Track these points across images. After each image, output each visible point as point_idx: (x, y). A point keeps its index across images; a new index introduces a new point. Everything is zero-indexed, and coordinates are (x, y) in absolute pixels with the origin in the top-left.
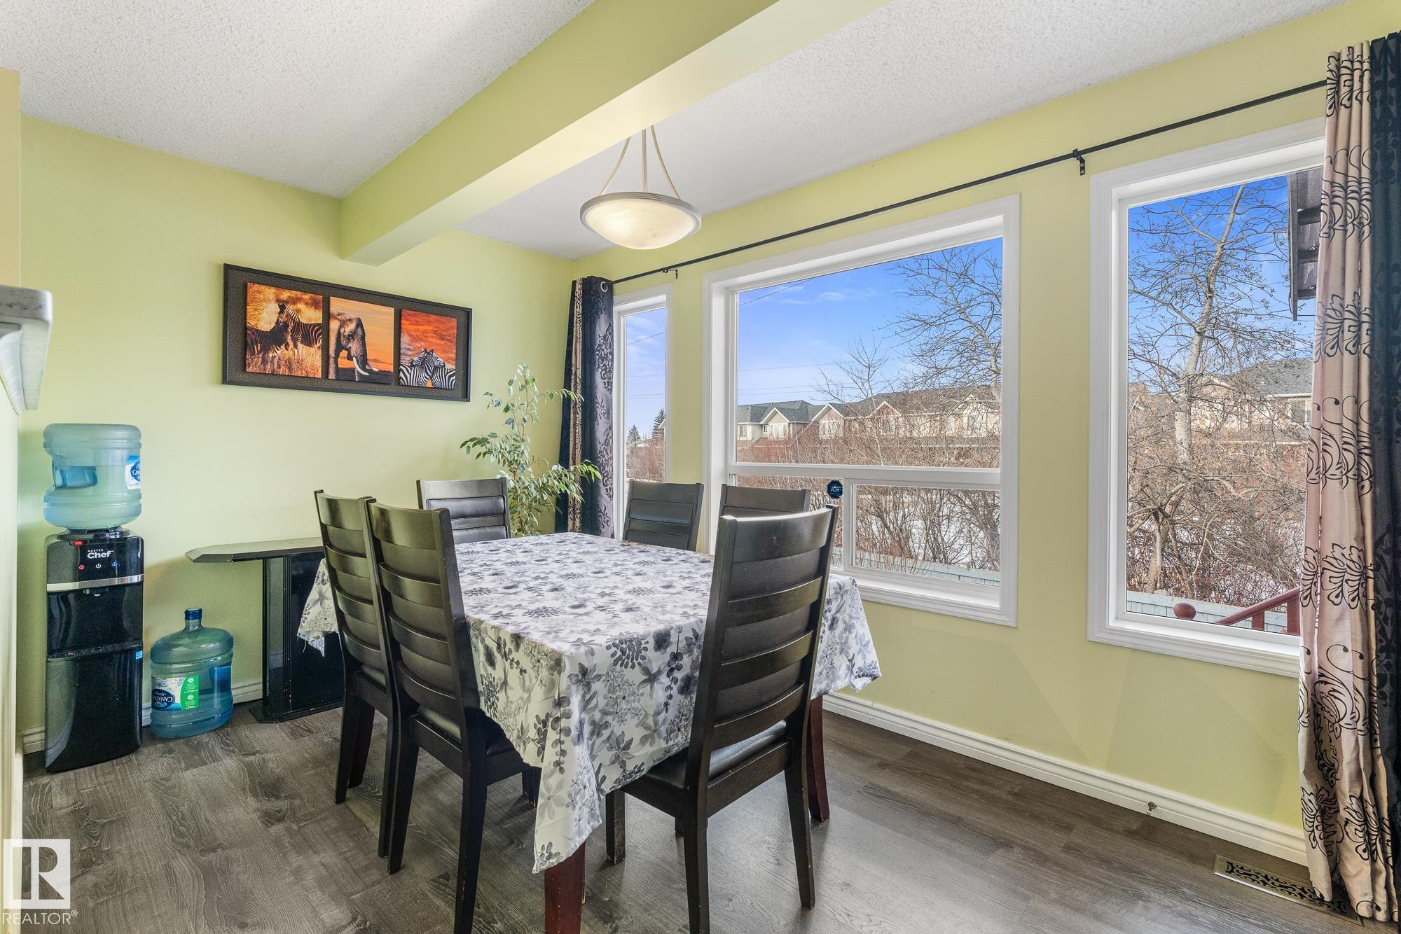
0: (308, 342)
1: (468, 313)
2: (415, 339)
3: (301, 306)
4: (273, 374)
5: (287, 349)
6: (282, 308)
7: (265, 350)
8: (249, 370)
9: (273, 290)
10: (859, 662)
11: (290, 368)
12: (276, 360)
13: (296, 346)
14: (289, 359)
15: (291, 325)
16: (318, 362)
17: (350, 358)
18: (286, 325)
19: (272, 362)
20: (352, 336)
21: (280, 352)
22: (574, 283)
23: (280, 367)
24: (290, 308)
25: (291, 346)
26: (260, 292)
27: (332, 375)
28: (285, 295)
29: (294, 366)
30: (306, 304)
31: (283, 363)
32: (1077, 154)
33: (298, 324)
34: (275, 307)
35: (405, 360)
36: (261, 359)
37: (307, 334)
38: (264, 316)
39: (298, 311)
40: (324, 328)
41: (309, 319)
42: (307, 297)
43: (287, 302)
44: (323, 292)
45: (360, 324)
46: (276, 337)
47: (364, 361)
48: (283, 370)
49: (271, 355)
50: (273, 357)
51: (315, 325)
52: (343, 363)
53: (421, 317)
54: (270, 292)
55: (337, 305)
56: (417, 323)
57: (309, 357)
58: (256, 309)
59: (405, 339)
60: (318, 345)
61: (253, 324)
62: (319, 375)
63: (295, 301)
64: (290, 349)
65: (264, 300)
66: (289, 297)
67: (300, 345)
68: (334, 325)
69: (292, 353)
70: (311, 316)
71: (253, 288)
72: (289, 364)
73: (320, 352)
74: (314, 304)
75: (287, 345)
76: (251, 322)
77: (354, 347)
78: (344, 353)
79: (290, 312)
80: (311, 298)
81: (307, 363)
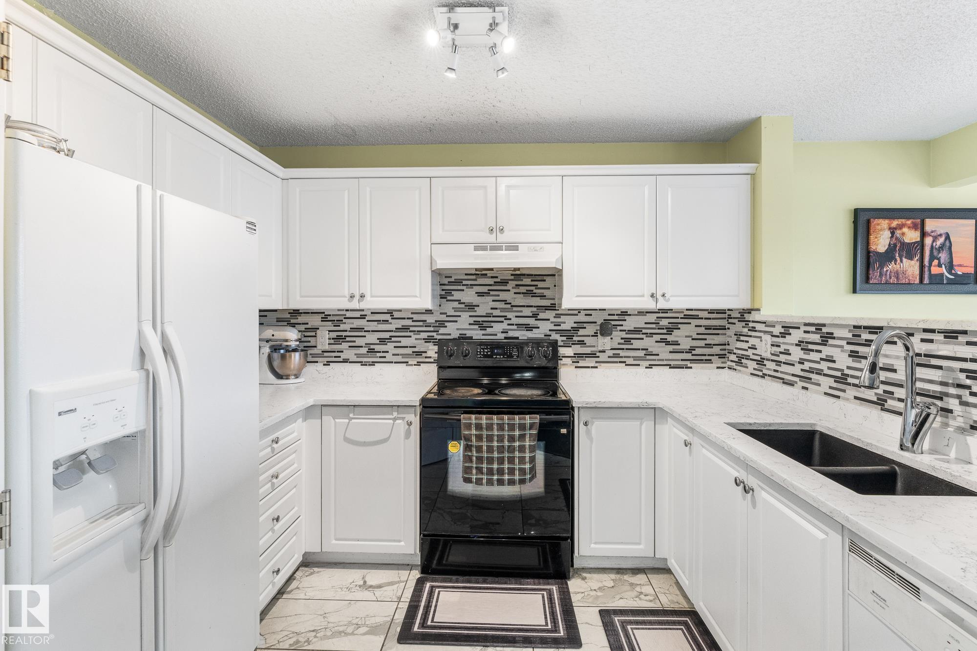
0: (910, 258)
3: (905, 230)
4: (886, 283)
5: (895, 264)
6: (893, 233)
7: (881, 267)
8: (871, 282)
9: (887, 221)
11: (898, 278)
12: (888, 273)
13: (901, 261)
14: (897, 271)
15: (899, 245)
16: (917, 271)
17: (940, 265)
18: (895, 245)
19: (886, 275)
20: (941, 248)
21: (891, 267)
23: (890, 278)
24: (898, 233)
25: (899, 261)
26: (878, 224)
27: (926, 280)
28: (895, 223)
29: (901, 276)
30: (909, 227)
31: (893, 274)
33: (903, 244)
34: (887, 234)
36: (878, 273)
37: (910, 250)
38: (881, 242)
39: (903, 234)
40: (921, 244)
41: (911, 239)
42: (909, 222)
43: (896, 229)
44: (920, 216)
45: (948, 237)
46: (889, 256)
47: (950, 267)
48: (893, 280)
49: (885, 269)
50: (887, 271)
51: (915, 243)
54: (884, 223)
55: (932, 225)
57: (910, 267)
58: (876, 237)
60: (917, 258)
61: (874, 248)
62: (917, 281)
63: (901, 227)
64: (897, 264)
65: (881, 230)
66: (897, 224)
67: (904, 260)
69: (899, 266)
70: (911, 236)
71: (875, 222)
72: (897, 273)
73: (918, 264)
74: (914, 227)
75: (896, 261)
76: (873, 247)
77: (944, 256)
78: (935, 262)
79: (898, 235)
80: (912, 223)
81: (910, 272)
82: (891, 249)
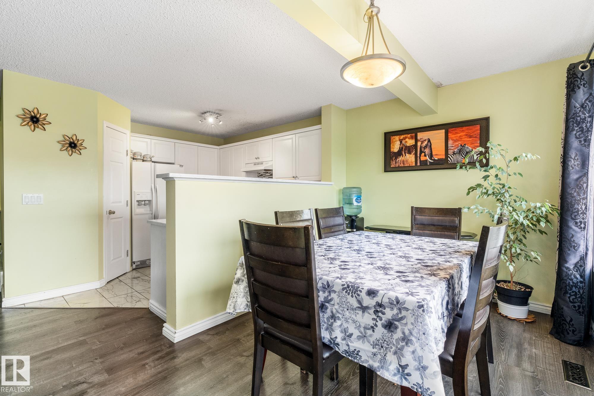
0: (410, 153)
1: (489, 119)
2: (455, 141)
3: (407, 140)
4: (398, 167)
5: (403, 157)
6: (401, 142)
7: (396, 159)
8: (391, 167)
9: (398, 137)
11: (404, 164)
12: (399, 162)
13: (405, 155)
14: (403, 160)
15: (404, 148)
16: (414, 160)
17: (425, 156)
18: (402, 148)
19: (398, 162)
20: (426, 147)
21: (400, 158)
23: (400, 164)
24: (403, 142)
25: (404, 155)
26: (394, 139)
27: (418, 164)
28: (402, 137)
29: (405, 163)
30: (409, 138)
31: (401, 162)
33: (406, 147)
34: (399, 143)
35: (450, 152)
36: (395, 162)
37: (409, 150)
38: (396, 147)
39: (406, 142)
40: (415, 146)
41: (410, 144)
42: (409, 136)
43: (402, 140)
44: (414, 132)
45: (429, 141)
46: (399, 153)
47: (431, 156)
48: (402, 165)
49: (398, 160)
50: (399, 161)
51: (412, 146)
52: (423, 158)
53: (458, 130)
54: (397, 138)
55: (420, 135)
56: (456, 133)
57: (410, 158)
58: (393, 145)
59: (450, 142)
60: (413, 153)
61: (392, 150)
62: (414, 165)
63: (405, 139)
64: (404, 157)
65: (396, 141)
66: (403, 137)
67: (407, 154)
68: (419, 144)
69: (404, 158)
70: (410, 142)
71: (392, 138)
72: (403, 161)
73: (414, 156)
74: (412, 138)
75: (403, 155)
77: (427, 151)
78: (423, 154)
79: (404, 143)
80: (411, 136)
81: (410, 160)
82: (400, 150)
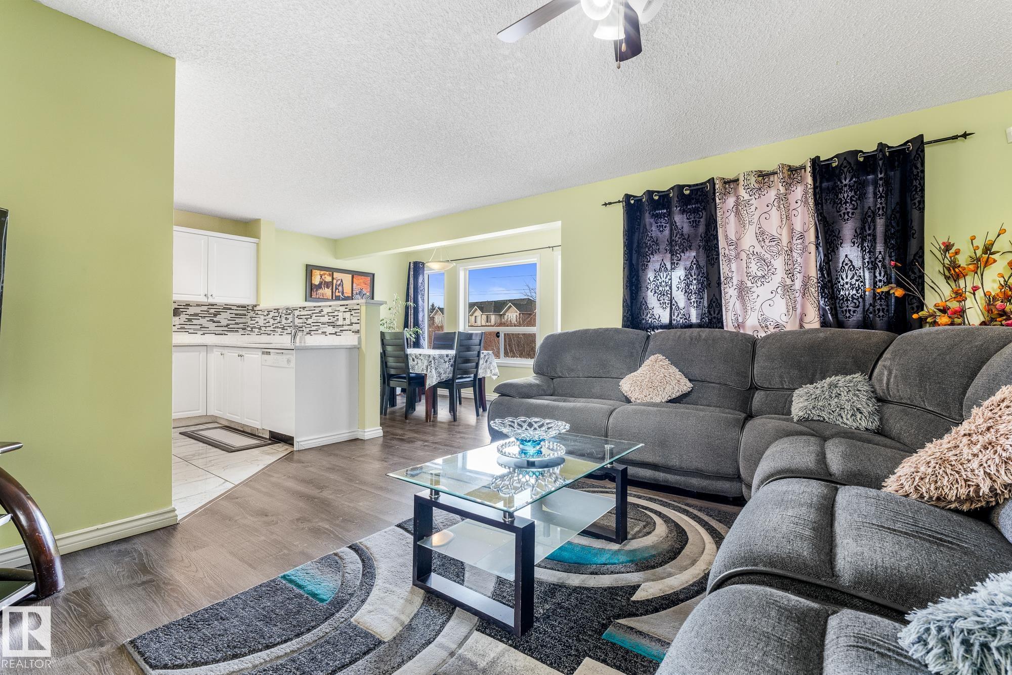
0: (328, 288)
1: (373, 275)
2: (358, 285)
3: (326, 276)
4: (318, 297)
6: (321, 277)
7: (317, 291)
8: (313, 296)
9: (319, 271)
10: (493, 372)
11: (323, 295)
14: (323, 292)
15: (323, 282)
17: (339, 292)
19: (318, 294)
20: (339, 285)
21: (320, 291)
22: (410, 263)
24: (323, 277)
27: (334, 298)
28: (322, 272)
30: (328, 275)
31: (321, 294)
32: (552, 247)
33: (325, 282)
34: (319, 277)
35: (354, 292)
36: (315, 293)
37: (328, 285)
38: (316, 280)
40: (332, 282)
41: (328, 280)
42: (327, 273)
43: (322, 275)
44: (332, 270)
45: (342, 281)
46: (319, 286)
47: (343, 293)
48: (321, 297)
51: (330, 282)
52: (337, 294)
53: (360, 277)
55: (336, 275)
56: (358, 279)
57: (327, 292)
58: (315, 278)
59: (354, 285)
60: (330, 288)
63: (325, 274)
64: (323, 290)
65: (317, 275)
67: (326, 288)
68: (335, 281)
71: (314, 271)
74: (330, 275)
75: (322, 288)
76: (313, 282)
77: (340, 288)
78: (337, 291)
80: (329, 273)
81: (328, 294)
82: (321, 283)
